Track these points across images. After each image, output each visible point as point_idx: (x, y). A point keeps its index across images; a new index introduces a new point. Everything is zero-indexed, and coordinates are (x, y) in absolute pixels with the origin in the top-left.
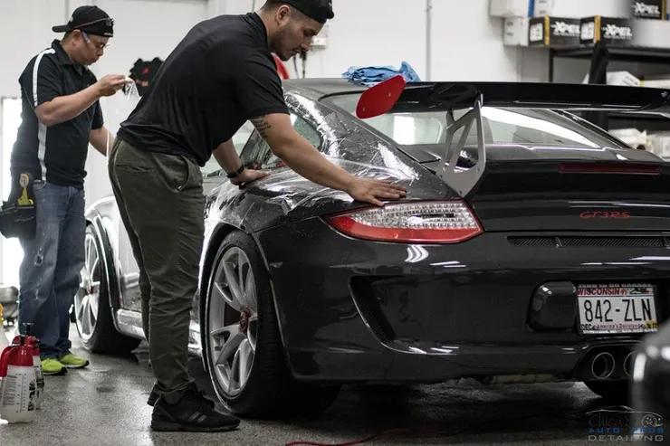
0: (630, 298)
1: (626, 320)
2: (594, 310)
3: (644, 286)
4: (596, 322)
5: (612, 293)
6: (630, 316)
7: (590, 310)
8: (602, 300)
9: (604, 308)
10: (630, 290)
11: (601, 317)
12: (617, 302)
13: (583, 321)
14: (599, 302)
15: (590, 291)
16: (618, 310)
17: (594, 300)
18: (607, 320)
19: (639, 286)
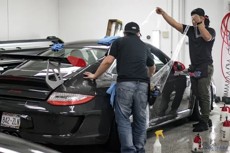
0: (15, 118)
1: (13, 124)
2: (5, 120)
3: (19, 115)
4: (5, 123)
5: (11, 116)
6: (14, 123)
7: (4, 119)
8: (8, 117)
9: (8, 119)
10: (16, 116)
11: (6, 122)
12: (11, 118)
13: (2, 122)
14: (7, 118)
15: (6, 114)
16: (11, 121)
17: (6, 117)
18: (8, 123)
19: (18, 115)
